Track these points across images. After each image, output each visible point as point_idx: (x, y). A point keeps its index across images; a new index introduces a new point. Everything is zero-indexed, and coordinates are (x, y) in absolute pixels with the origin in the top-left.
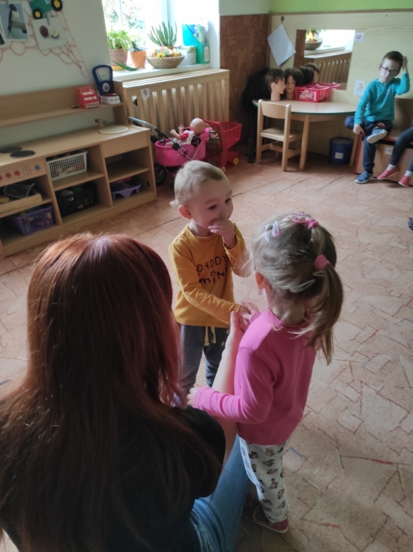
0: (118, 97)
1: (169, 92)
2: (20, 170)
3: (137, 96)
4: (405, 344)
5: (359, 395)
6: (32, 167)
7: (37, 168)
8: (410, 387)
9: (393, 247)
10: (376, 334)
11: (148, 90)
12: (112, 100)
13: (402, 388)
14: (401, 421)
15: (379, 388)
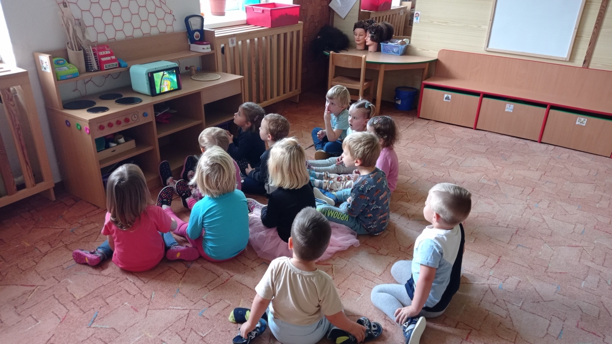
0: (209, 46)
1: (252, 41)
2: (129, 117)
3: (225, 45)
4: (527, 266)
5: (507, 312)
6: (141, 114)
7: (145, 115)
8: (545, 301)
9: (484, 184)
10: (500, 260)
11: (234, 39)
12: (203, 49)
13: (538, 302)
14: (547, 330)
15: (520, 305)
